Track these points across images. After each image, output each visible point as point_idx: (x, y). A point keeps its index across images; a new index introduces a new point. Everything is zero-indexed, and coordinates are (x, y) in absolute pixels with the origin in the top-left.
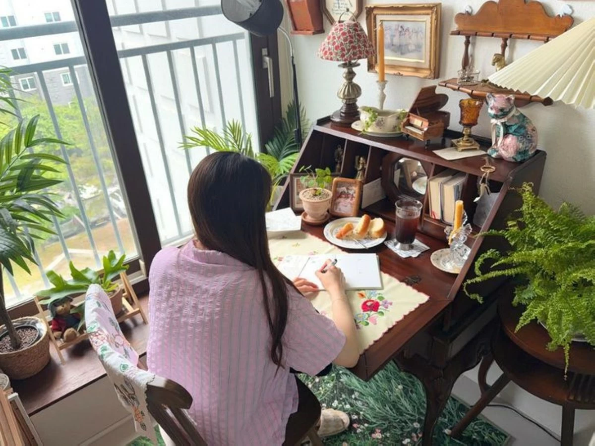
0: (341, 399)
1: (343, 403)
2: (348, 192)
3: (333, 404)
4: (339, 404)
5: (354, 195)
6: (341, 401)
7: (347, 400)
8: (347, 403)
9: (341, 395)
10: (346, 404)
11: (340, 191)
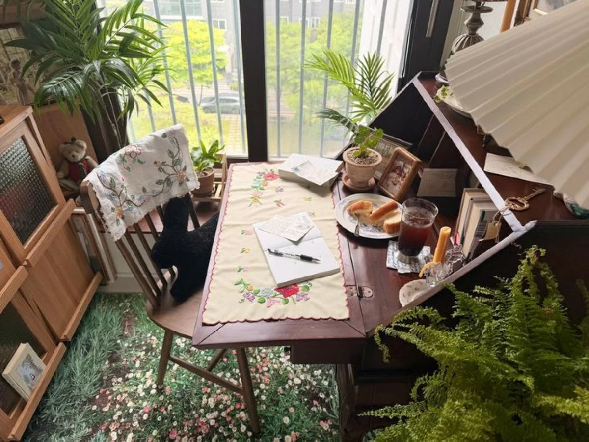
0: (327, 372)
1: (325, 377)
2: (403, 170)
3: (315, 372)
4: (320, 375)
5: (407, 175)
6: (325, 374)
7: (331, 377)
8: (328, 380)
9: (331, 369)
10: (326, 379)
11: (397, 165)
